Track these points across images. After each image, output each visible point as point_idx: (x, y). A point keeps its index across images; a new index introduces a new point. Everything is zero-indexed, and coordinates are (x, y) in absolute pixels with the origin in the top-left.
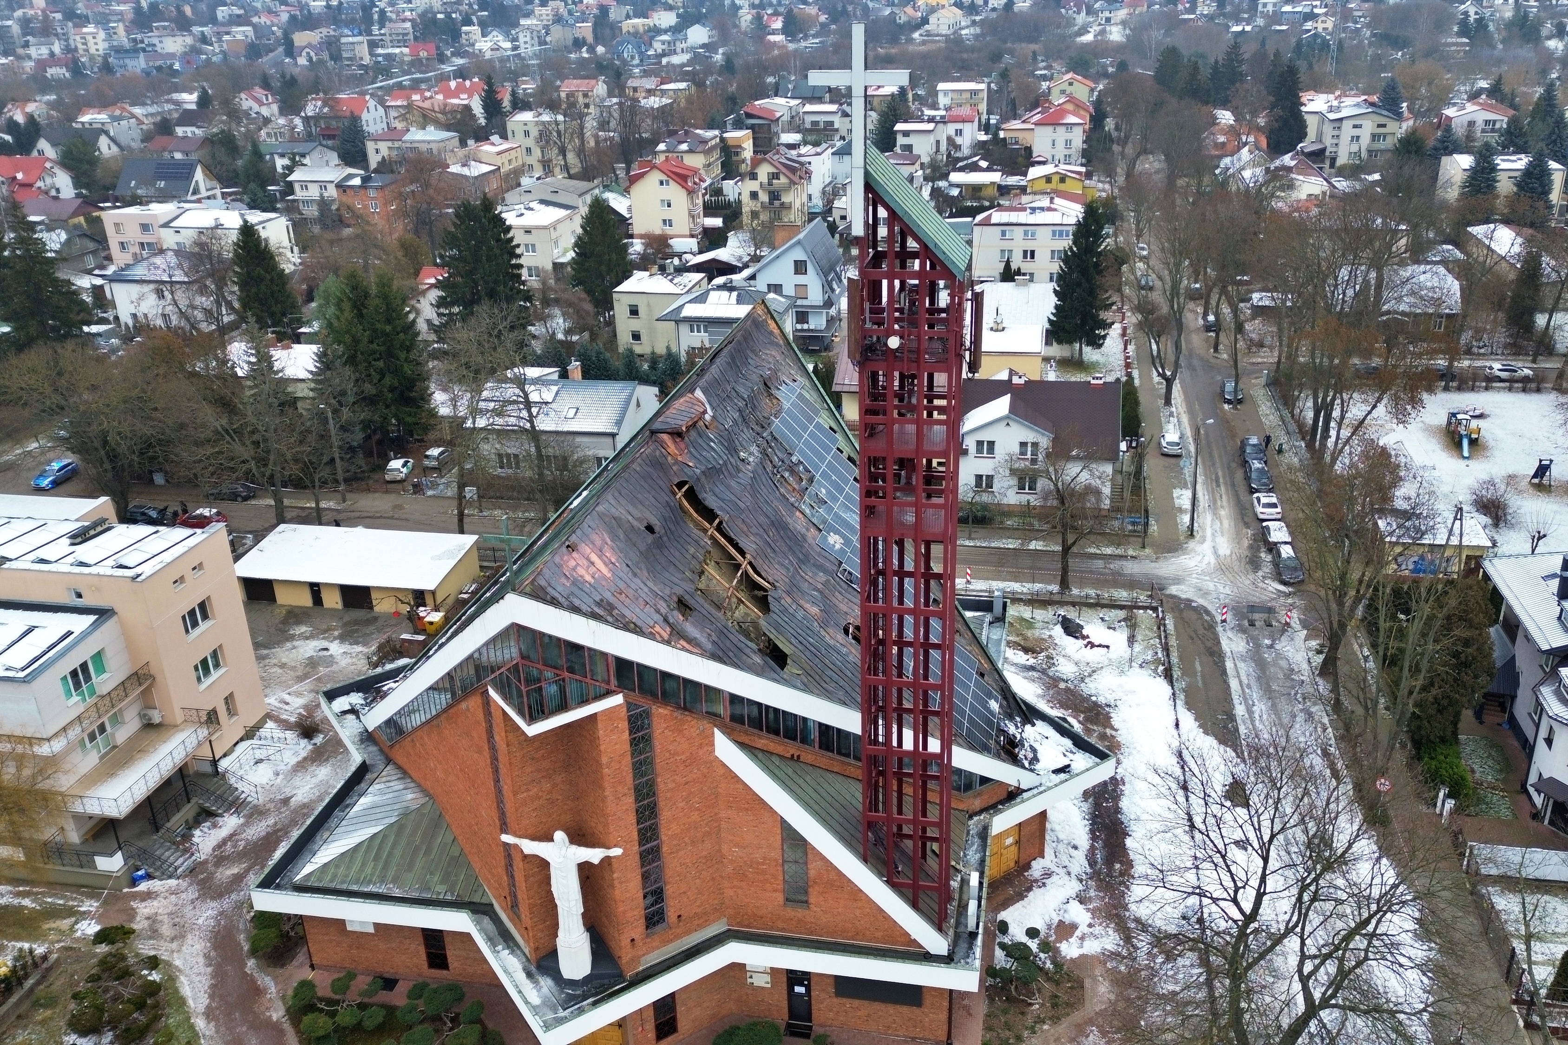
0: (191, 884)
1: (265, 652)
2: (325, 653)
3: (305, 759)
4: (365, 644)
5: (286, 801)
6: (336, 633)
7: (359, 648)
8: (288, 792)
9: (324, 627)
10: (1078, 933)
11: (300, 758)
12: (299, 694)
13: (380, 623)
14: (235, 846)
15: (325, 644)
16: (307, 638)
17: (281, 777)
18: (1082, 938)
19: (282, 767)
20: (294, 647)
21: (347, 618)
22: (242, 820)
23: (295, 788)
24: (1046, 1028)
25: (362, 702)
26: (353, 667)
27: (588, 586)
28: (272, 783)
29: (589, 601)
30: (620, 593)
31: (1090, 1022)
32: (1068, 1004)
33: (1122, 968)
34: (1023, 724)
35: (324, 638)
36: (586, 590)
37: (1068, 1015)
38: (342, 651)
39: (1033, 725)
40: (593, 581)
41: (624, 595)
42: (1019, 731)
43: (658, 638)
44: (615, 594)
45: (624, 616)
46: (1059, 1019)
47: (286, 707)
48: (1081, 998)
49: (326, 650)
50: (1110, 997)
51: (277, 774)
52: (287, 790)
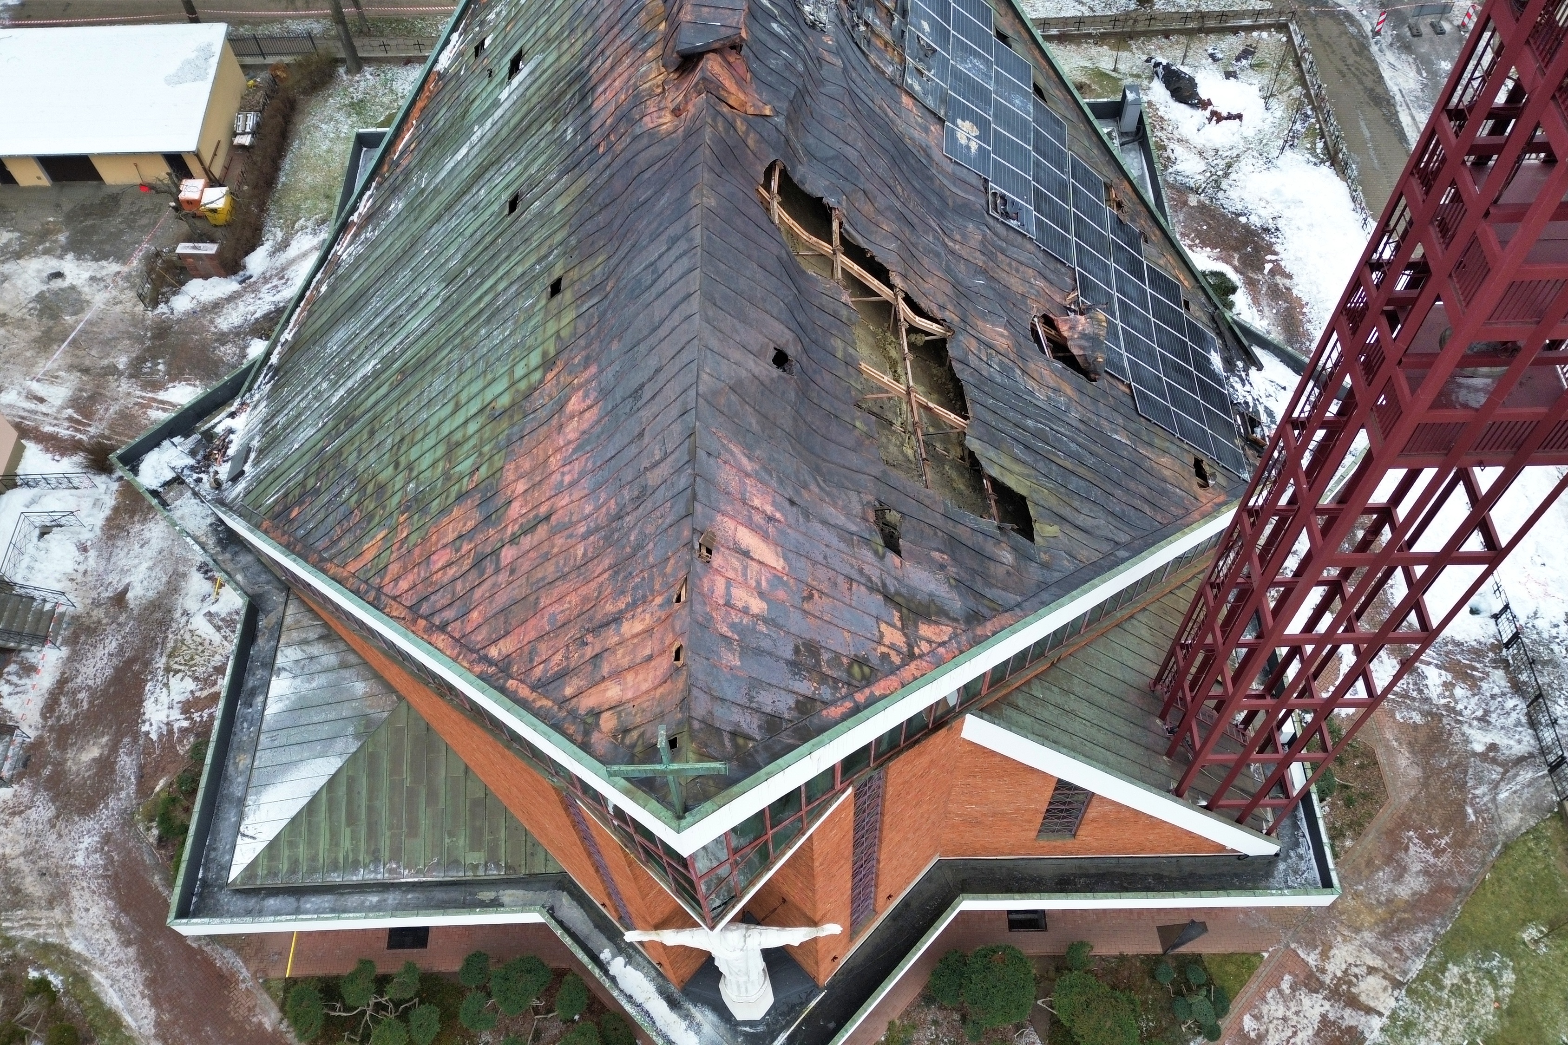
0: (35, 791)
2: (58, 284)
3: (116, 510)
4: (122, 257)
5: (120, 599)
6: (62, 238)
7: (111, 267)
8: (116, 581)
9: (37, 227)
11: (107, 512)
12: (52, 378)
13: (125, 208)
14: (74, 704)
15: (52, 264)
16: (18, 256)
17: (92, 553)
19: (86, 536)
20: (5, 278)
21: (67, 206)
22: (65, 652)
23: (124, 572)
24: (1348, 843)
25: (191, 461)
26: (118, 308)
27: (762, 628)
28: (81, 568)
29: (781, 675)
30: (811, 597)
31: (1403, 823)
32: (1366, 796)
33: (1417, 718)
34: (1246, 370)
35: (46, 252)
36: (766, 644)
37: (1371, 816)
38: (86, 275)
39: (1260, 368)
40: (764, 605)
41: (816, 595)
42: (1248, 387)
43: (896, 659)
44: (806, 606)
45: (837, 656)
46: (1361, 825)
47: (42, 408)
48: (1380, 783)
49: (59, 275)
50: (1415, 773)
51: (83, 549)
52: (113, 578)
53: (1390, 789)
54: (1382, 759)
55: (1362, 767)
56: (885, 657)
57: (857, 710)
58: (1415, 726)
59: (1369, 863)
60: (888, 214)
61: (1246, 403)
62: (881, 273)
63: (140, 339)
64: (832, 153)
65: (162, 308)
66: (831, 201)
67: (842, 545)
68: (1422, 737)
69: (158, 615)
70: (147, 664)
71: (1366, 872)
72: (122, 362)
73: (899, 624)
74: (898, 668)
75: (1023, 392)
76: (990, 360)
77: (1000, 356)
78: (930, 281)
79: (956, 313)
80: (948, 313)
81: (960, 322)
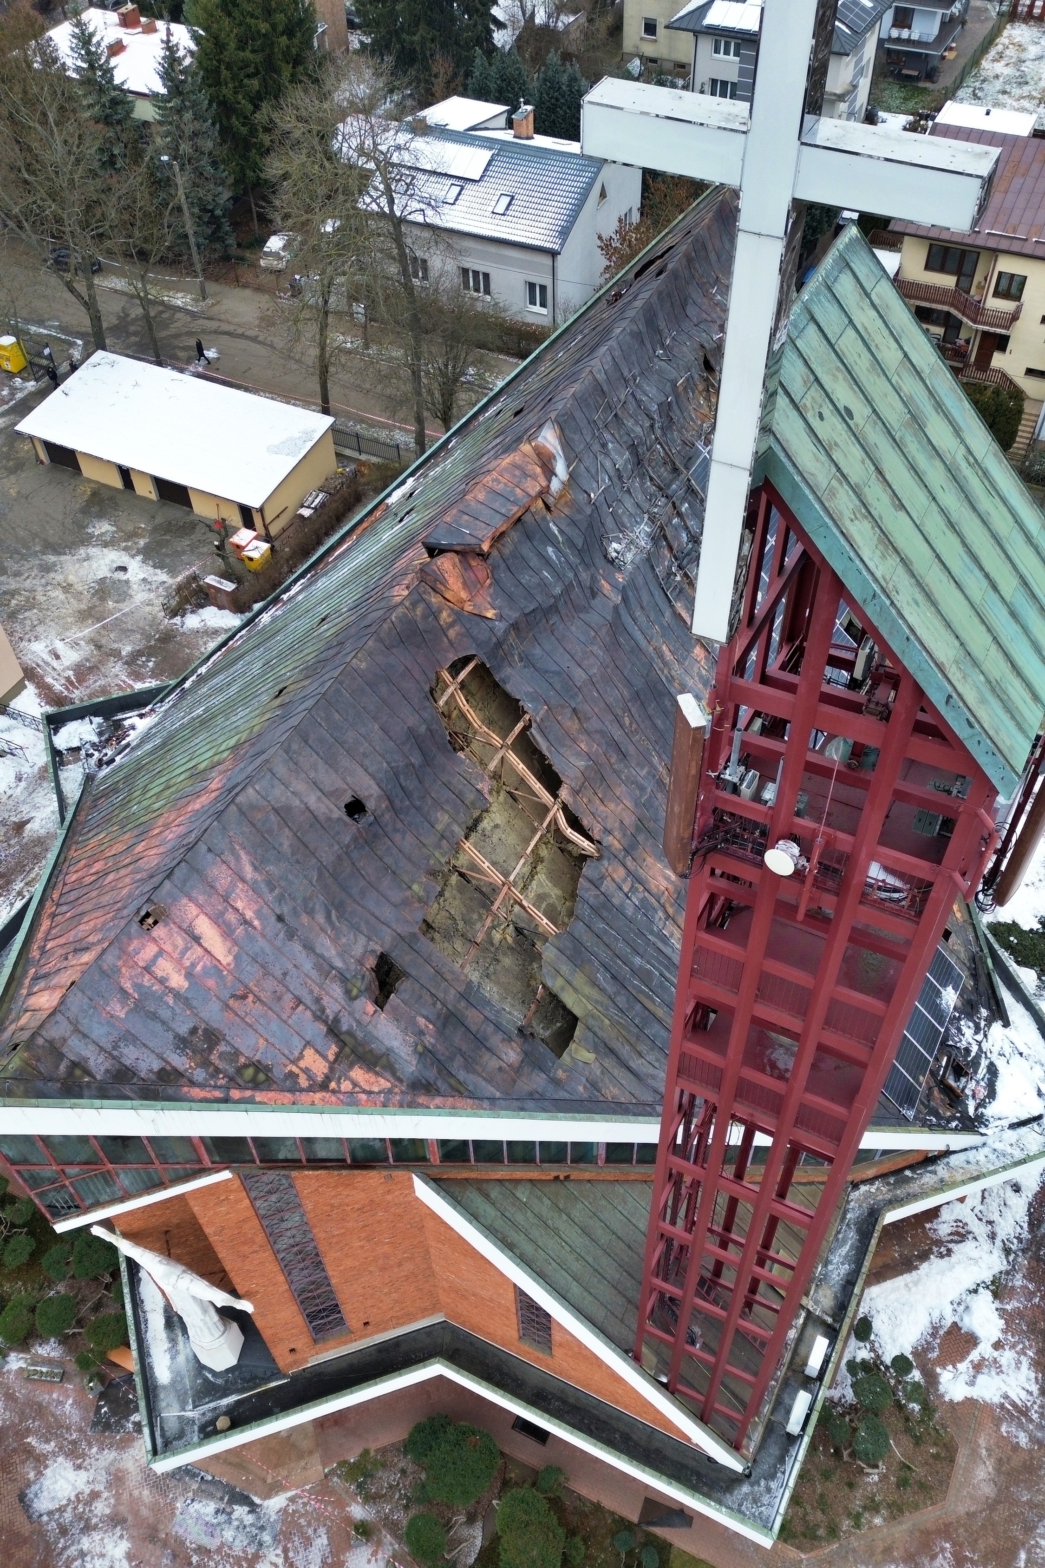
1: (52, 558)
2: (121, 575)
4: (173, 572)
5: (20, 826)
6: (142, 542)
7: (162, 576)
8: (26, 811)
9: (130, 528)
10: (974, 1355)
12: (75, 645)
13: (196, 536)
15: (123, 558)
16: (106, 545)
17: (23, 784)
18: (978, 1367)
19: (26, 769)
20: (88, 558)
21: (159, 520)
23: (35, 807)
24: (878, 1521)
25: (95, 739)
26: (148, 609)
27: (170, 1000)
28: (9, 793)
29: (162, 1041)
30: (244, 997)
31: (946, 1531)
32: (923, 1487)
33: (1023, 1439)
34: (989, 1022)
35: (126, 549)
36: (165, 1014)
37: (916, 1507)
38: (142, 576)
39: (1007, 1024)
40: (186, 985)
41: (251, 998)
42: (979, 1037)
43: (303, 1082)
44: (231, 1002)
45: (237, 1053)
46: (901, 1511)
47: (55, 663)
48: (944, 1482)
49: (124, 569)
50: (988, 1490)
51: (19, 778)
52: (25, 808)
53: (952, 1492)
54: (961, 1459)
55: (936, 1457)
56: (292, 1075)
57: (226, 1100)
58: (1016, 1447)
59: (888, 1551)
60: (597, 736)
61: (967, 1051)
62: (552, 782)
63: (149, 637)
64: (555, 668)
65: (177, 620)
66: (528, 706)
67: (314, 974)
68: (1016, 1462)
69: (37, 850)
70: (9, 882)
71: (879, 1557)
72: (127, 650)
73: (331, 1057)
74: (302, 1090)
75: (652, 932)
76: (633, 893)
77: (646, 894)
78: (612, 806)
79: (622, 841)
80: (611, 838)
81: (620, 850)
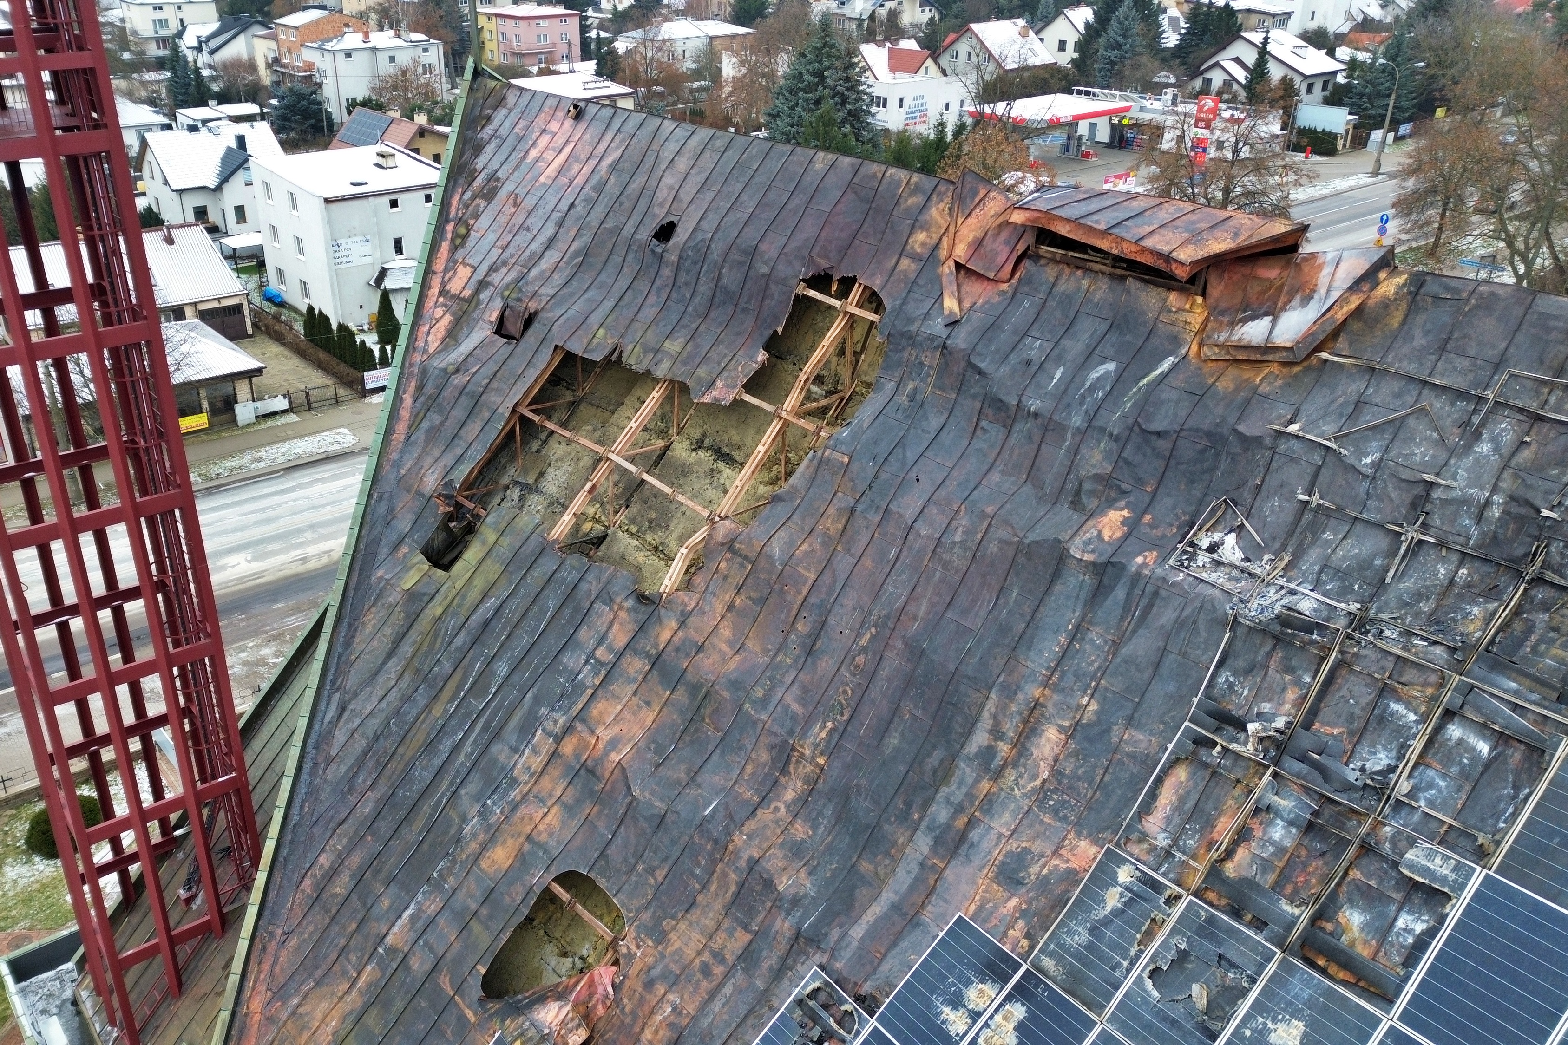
29: (494, 164)
36: (513, 156)
45: (478, 217)
73: (462, 293)
75: (537, 701)
76: (593, 666)
77: (590, 692)
78: (726, 631)
79: (670, 648)
80: (674, 625)
81: (656, 645)
